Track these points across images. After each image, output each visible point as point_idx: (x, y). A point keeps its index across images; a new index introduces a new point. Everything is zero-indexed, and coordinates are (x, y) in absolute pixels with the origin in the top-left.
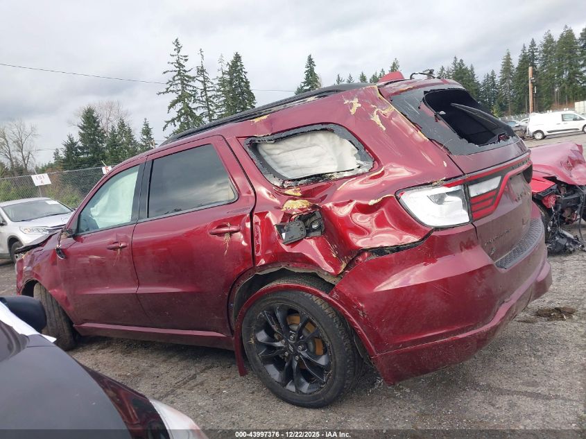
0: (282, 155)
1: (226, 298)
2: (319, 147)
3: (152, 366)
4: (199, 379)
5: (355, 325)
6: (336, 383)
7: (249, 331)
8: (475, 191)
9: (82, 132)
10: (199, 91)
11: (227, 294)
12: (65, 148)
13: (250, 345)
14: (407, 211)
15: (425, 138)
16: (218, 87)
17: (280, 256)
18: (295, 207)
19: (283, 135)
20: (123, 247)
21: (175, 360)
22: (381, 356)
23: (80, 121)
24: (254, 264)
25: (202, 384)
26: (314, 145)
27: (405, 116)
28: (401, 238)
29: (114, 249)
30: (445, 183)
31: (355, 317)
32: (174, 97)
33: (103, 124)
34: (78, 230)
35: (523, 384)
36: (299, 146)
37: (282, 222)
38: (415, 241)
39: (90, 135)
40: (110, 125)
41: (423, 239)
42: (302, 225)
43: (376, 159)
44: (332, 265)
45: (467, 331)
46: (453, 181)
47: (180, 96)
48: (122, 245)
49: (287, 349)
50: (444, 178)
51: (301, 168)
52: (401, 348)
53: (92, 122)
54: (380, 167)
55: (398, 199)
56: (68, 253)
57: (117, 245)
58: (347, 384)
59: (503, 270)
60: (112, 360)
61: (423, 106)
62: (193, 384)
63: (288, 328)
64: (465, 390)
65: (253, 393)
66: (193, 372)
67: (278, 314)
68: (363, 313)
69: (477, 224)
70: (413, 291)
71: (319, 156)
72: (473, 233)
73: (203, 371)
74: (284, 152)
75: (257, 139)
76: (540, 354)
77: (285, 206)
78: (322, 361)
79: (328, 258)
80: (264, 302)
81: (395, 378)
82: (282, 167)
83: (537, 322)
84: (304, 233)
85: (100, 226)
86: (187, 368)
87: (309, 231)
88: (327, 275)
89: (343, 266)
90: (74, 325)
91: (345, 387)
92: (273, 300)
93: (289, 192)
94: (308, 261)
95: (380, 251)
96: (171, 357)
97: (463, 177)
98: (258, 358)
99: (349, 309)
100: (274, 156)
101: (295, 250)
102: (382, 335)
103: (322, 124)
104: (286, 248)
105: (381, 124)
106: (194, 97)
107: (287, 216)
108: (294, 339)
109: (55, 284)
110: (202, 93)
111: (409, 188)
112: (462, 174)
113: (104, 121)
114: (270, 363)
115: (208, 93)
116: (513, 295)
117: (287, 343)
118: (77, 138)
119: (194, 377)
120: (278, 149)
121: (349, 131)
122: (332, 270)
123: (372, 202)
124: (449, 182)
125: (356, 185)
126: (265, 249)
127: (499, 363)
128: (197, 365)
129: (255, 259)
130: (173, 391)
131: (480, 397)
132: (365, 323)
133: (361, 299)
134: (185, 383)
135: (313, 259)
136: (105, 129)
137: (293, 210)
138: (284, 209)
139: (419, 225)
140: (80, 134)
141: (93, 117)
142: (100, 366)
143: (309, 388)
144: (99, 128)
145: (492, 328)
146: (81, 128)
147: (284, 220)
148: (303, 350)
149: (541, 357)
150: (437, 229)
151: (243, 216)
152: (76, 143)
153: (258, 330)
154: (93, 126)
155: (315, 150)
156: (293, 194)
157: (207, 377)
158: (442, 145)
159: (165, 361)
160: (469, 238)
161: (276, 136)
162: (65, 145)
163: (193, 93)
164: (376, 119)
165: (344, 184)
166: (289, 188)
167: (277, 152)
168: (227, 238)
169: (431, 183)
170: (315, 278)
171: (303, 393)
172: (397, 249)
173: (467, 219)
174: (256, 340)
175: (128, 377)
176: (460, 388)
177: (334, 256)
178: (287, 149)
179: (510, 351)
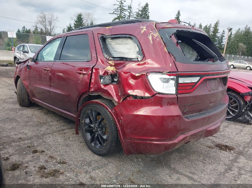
0: (115, 45)
1: (77, 101)
2: (129, 46)
3: (52, 121)
4: (65, 131)
5: (118, 125)
6: (108, 147)
7: (83, 117)
8: (181, 80)
9: (75, 23)
10: (127, 16)
11: (78, 100)
12: (67, 28)
13: (82, 122)
14: (149, 82)
15: (167, 51)
16: (135, 16)
17: (99, 89)
18: (110, 70)
19: (115, 36)
20: (48, 70)
21: (61, 121)
22: (124, 141)
23: (76, 18)
24: (89, 90)
25: (65, 133)
26: (127, 44)
27: (162, 39)
28: (144, 94)
29: (45, 70)
30: (167, 73)
31: (118, 122)
32: (116, 16)
33: (84, 22)
34: (37, 59)
35: (189, 172)
36: (121, 43)
37: (103, 74)
38: (148, 96)
39: (78, 25)
40: (87, 23)
41: (152, 96)
42: (110, 78)
43: (144, 56)
44: (118, 98)
45: (161, 141)
46: (172, 73)
47: (118, 17)
48: (48, 69)
49: (94, 129)
50: (168, 71)
51: (122, 53)
52: (133, 140)
53: (80, 20)
54: (145, 59)
55: (147, 76)
56: (31, 67)
57: (46, 69)
58: (112, 149)
59: (187, 120)
60: (39, 115)
61: (173, 37)
62: (61, 133)
63: (97, 120)
64: (163, 167)
65: (81, 142)
66: (64, 128)
67: (93, 113)
68: (121, 122)
69: (179, 96)
70: (142, 117)
71: (129, 49)
72: (176, 100)
73: (69, 129)
74: (116, 44)
75: (105, 36)
76: (205, 162)
77: (107, 68)
78: (105, 137)
79: (117, 95)
80: (90, 106)
81: (129, 153)
82: (115, 51)
83: (214, 149)
84: (111, 82)
85: (45, 60)
86: (64, 126)
87: (113, 81)
88: (116, 102)
89: (122, 100)
90: (30, 98)
91: (111, 150)
92: (92, 106)
93: (110, 62)
94: (109, 94)
95: (135, 97)
96: (61, 120)
97: (177, 73)
98: (84, 129)
99: (117, 118)
100: (112, 46)
101: (106, 88)
102: (126, 132)
103: (130, 35)
104: (102, 86)
105: (151, 40)
106: (124, 18)
107: (106, 73)
108: (97, 125)
109: (25, 79)
110: (128, 17)
111: (152, 72)
112: (177, 71)
113: (85, 20)
114: (88, 133)
115: (130, 18)
116: (190, 132)
117: (95, 126)
118: (73, 25)
119: (64, 130)
120: (113, 42)
121: (138, 41)
122: (117, 100)
123: (137, 75)
124: (170, 74)
125: (134, 65)
126: (94, 85)
127: (185, 161)
128: (68, 126)
129: (90, 88)
130: (53, 133)
131: (168, 171)
132: (121, 125)
133: (122, 115)
134: (59, 131)
135: (111, 94)
136: (85, 24)
137: (109, 71)
138: (106, 69)
139: (152, 89)
140: (74, 24)
141: (81, 18)
142: (34, 116)
143: (99, 147)
144: (82, 23)
145: (173, 143)
146: (75, 21)
147: (104, 74)
148: (100, 130)
149: (205, 163)
150: (159, 93)
151: (90, 68)
152: (72, 27)
153: (86, 118)
154: (80, 22)
155: (128, 46)
156: (111, 64)
157: (69, 131)
158: (173, 56)
159: (57, 121)
160: (173, 101)
161: (112, 36)
162: (68, 27)
163: (124, 16)
164: (150, 38)
165: (129, 64)
166: (111, 60)
167: (113, 44)
168: (81, 76)
169: (162, 72)
170: (111, 102)
171: (96, 148)
172: (142, 98)
173: (174, 93)
174: (84, 121)
175: (40, 123)
176: (162, 166)
177: (120, 94)
178: (117, 43)
179: (193, 157)
